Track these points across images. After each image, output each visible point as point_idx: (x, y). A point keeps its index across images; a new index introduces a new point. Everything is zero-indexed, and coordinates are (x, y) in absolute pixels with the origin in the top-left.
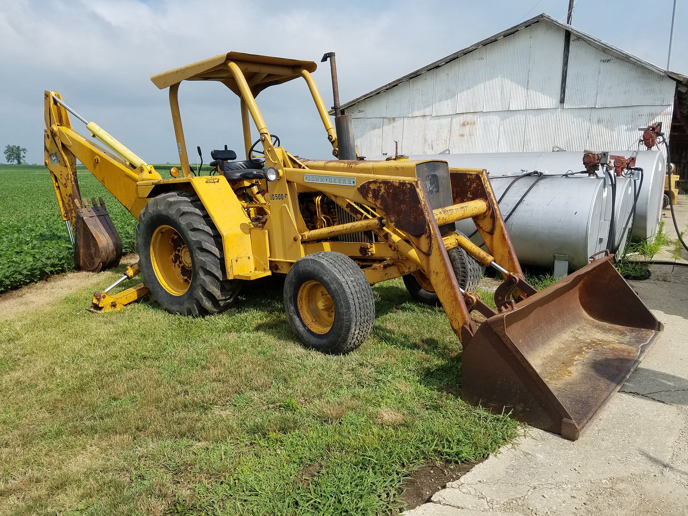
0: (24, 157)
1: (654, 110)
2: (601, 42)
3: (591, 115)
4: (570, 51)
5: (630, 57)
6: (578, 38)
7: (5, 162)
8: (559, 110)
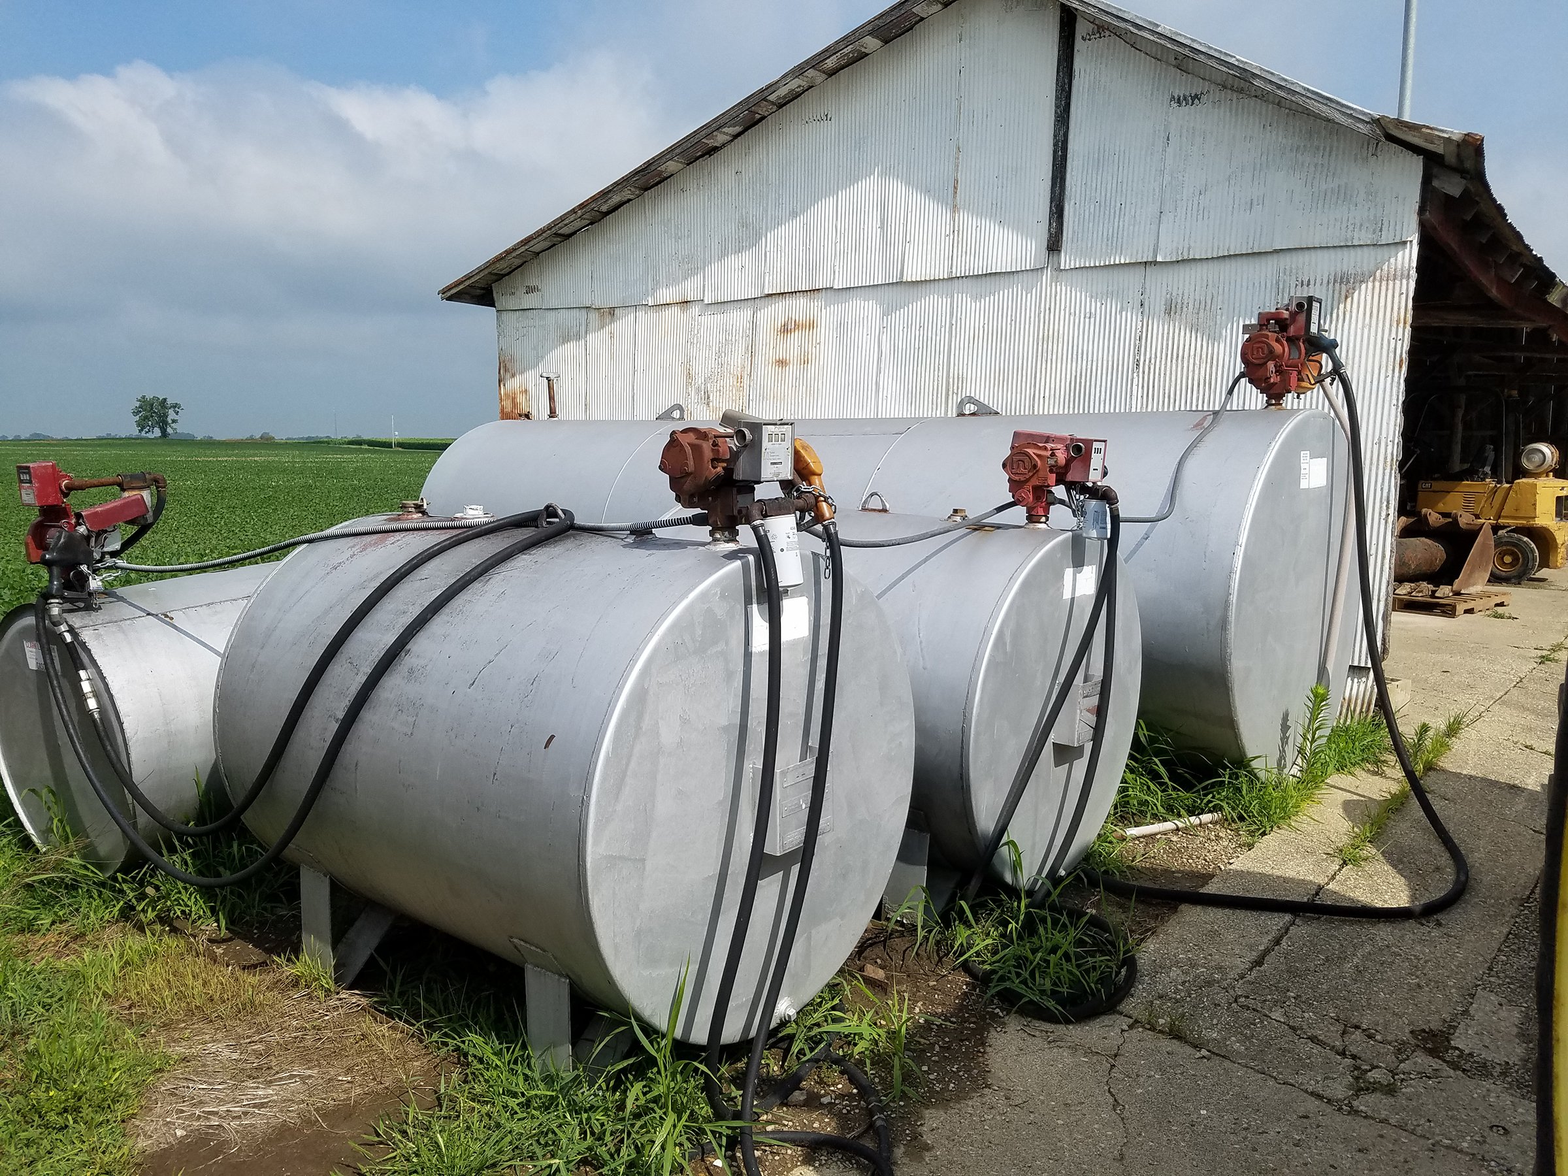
0: (174, 421)
1: (1348, 261)
2: (1159, 30)
3: (1144, 287)
4: (1077, 73)
5: (1254, 75)
6: (1099, 27)
7: (135, 431)
8: (1047, 275)
